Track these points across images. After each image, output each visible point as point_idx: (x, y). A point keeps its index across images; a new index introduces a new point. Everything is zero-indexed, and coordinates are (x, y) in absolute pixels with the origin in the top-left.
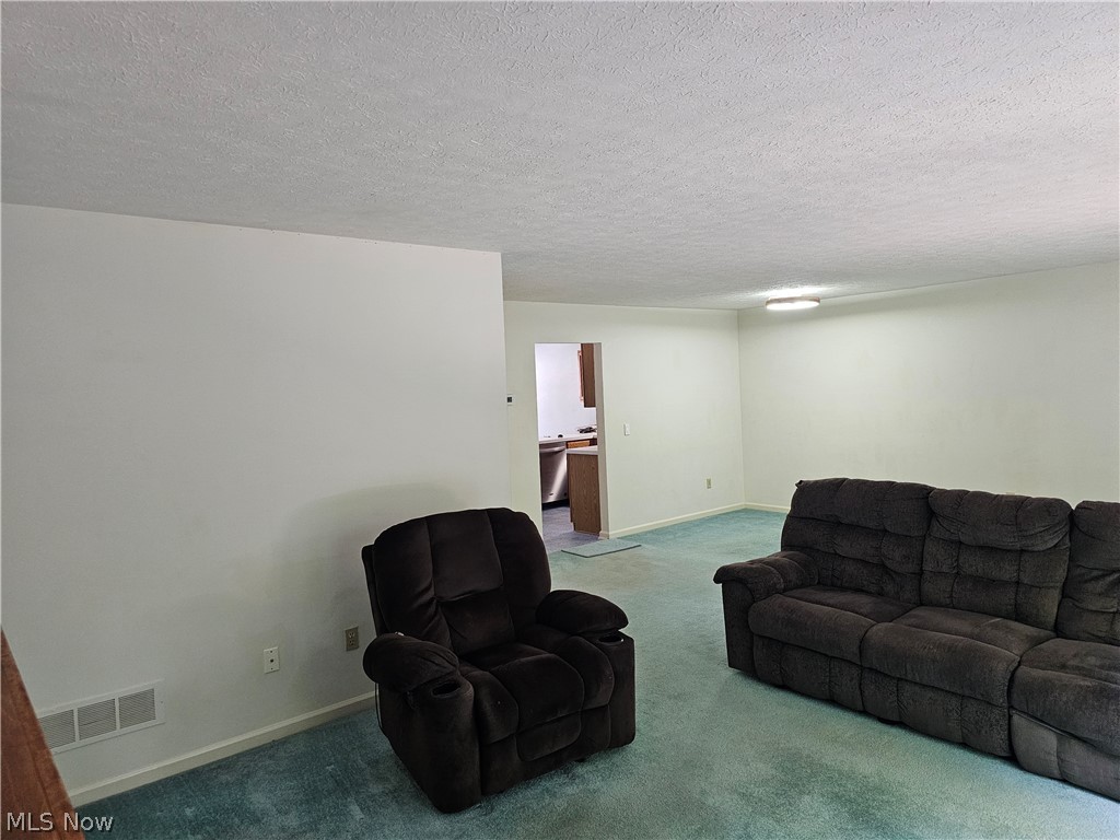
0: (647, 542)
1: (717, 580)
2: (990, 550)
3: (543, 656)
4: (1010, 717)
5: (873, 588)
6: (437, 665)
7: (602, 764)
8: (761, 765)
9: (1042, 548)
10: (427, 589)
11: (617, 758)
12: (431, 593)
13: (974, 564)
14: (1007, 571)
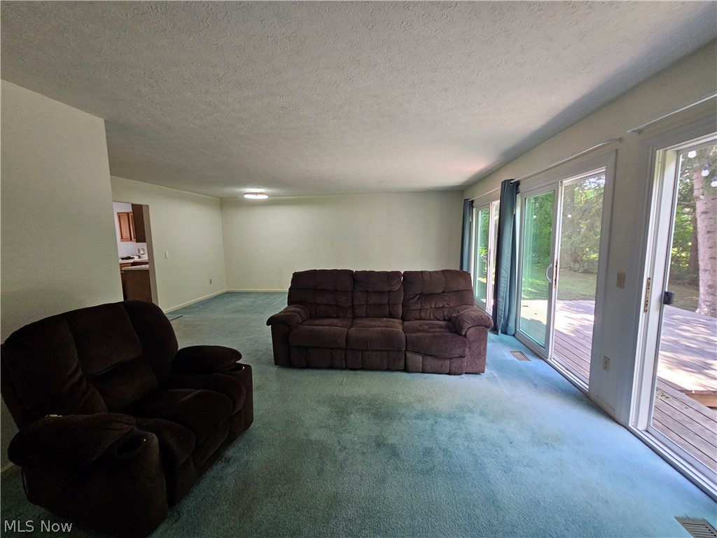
0: (186, 313)
1: (268, 324)
2: (379, 293)
3: (194, 393)
4: (406, 354)
5: (335, 315)
6: (116, 430)
7: (240, 443)
8: (322, 408)
9: (395, 290)
10: (77, 370)
11: (247, 436)
12: (80, 373)
13: (374, 299)
14: (385, 300)
